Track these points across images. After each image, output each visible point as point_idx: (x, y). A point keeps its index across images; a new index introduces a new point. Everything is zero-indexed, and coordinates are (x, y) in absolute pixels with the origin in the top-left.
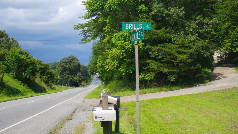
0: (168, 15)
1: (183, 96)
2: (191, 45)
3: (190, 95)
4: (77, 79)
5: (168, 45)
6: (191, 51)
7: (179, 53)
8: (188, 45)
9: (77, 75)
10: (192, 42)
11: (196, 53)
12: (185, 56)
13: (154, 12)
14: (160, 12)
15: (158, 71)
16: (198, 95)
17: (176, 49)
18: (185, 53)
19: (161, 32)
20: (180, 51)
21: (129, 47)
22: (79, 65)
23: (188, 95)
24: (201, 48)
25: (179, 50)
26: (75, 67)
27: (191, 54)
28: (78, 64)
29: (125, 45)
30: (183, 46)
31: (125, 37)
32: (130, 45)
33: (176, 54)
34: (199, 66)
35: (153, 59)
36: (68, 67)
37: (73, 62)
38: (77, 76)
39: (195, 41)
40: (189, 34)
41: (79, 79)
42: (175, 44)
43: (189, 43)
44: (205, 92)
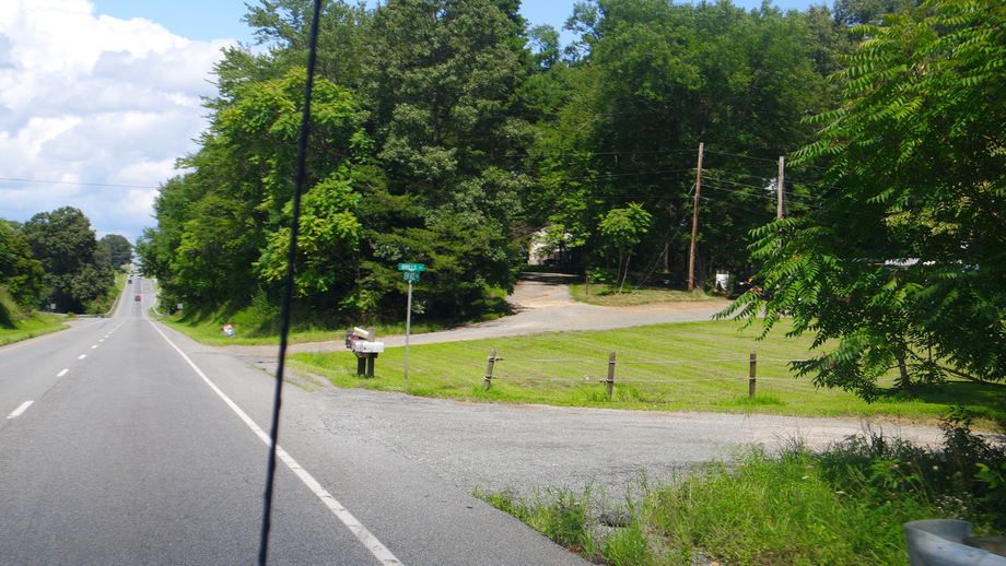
0: (420, 165)
1: (441, 344)
2: (466, 234)
3: (456, 344)
4: (81, 290)
5: (415, 232)
6: (465, 248)
7: (439, 251)
8: (459, 234)
9: (84, 273)
10: (468, 228)
11: (476, 253)
12: (452, 258)
13: (388, 153)
14: (401, 158)
15: (389, 288)
16: (471, 344)
17: (433, 244)
18: (450, 252)
19: (401, 202)
20: (442, 247)
21: (326, 230)
22: (90, 241)
23: (452, 343)
24: (487, 243)
25: (439, 244)
26: (77, 246)
27: (466, 253)
28: (88, 237)
29: (318, 225)
30: (448, 236)
31: (317, 208)
32: (330, 226)
33: (433, 255)
34: (480, 281)
35: (378, 260)
36: (54, 245)
37: (71, 227)
38: (82, 277)
39: (475, 226)
40: (463, 210)
41: (88, 289)
42: (431, 231)
43: (464, 229)
44: (487, 339)
